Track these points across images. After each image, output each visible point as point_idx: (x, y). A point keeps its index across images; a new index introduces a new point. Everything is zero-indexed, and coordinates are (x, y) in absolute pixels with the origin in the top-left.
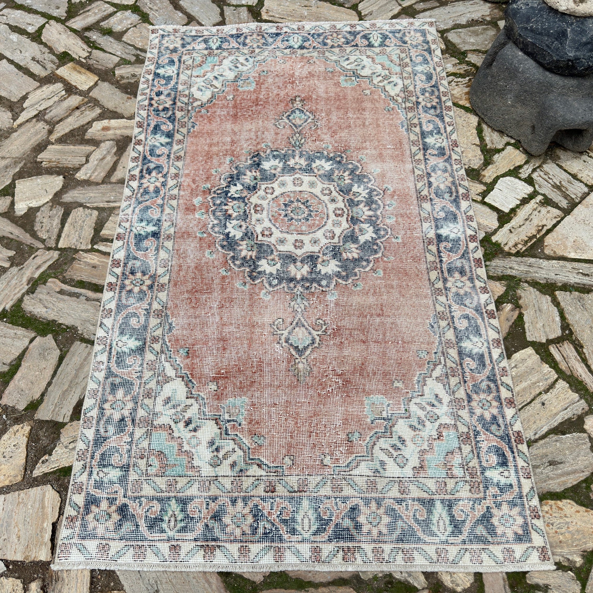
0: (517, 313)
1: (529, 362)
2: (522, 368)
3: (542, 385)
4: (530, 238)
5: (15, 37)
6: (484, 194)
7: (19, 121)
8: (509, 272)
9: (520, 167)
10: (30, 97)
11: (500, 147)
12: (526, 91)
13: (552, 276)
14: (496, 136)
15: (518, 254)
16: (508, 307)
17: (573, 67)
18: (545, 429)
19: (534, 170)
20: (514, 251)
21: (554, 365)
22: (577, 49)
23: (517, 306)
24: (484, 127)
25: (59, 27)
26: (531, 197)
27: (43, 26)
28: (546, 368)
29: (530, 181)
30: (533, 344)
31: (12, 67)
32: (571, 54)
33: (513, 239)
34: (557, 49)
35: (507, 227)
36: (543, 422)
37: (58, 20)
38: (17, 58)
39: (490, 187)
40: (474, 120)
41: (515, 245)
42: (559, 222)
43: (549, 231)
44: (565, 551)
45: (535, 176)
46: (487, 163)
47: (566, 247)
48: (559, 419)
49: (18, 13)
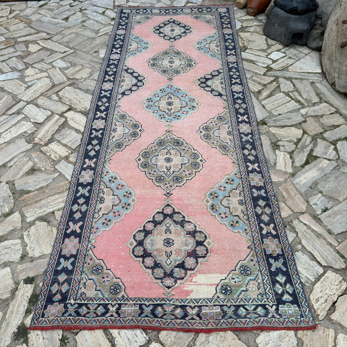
0: (278, 84)
1: (282, 96)
2: (279, 98)
3: (285, 102)
4: (283, 67)
5: (95, 14)
6: (267, 56)
7: (99, 35)
8: (276, 75)
9: (281, 49)
10: (102, 29)
11: (274, 44)
12: (281, 22)
13: (291, 76)
14: (272, 41)
15: (278, 70)
16: (275, 83)
17: (297, 10)
18: (286, 112)
19: (286, 50)
20: (277, 69)
21: (291, 97)
22: (297, 4)
23: (278, 83)
24: (268, 39)
25: (111, 11)
26: (284, 57)
27: (105, 11)
28: (287, 97)
29: (284, 53)
30: (283, 92)
31: (94, 22)
32: (295, 5)
33: (278, 66)
34: (291, 5)
35: (275, 64)
36: (285, 110)
37: (110, 9)
38: (96, 19)
39: (270, 54)
40: (265, 37)
41: (278, 68)
42: (294, 63)
43: (291, 65)
44: (291, 138)
45: (286, 52)
46: (268, 48)
47: (297, 69)
48: (291, 109)
49: (95, 7)
